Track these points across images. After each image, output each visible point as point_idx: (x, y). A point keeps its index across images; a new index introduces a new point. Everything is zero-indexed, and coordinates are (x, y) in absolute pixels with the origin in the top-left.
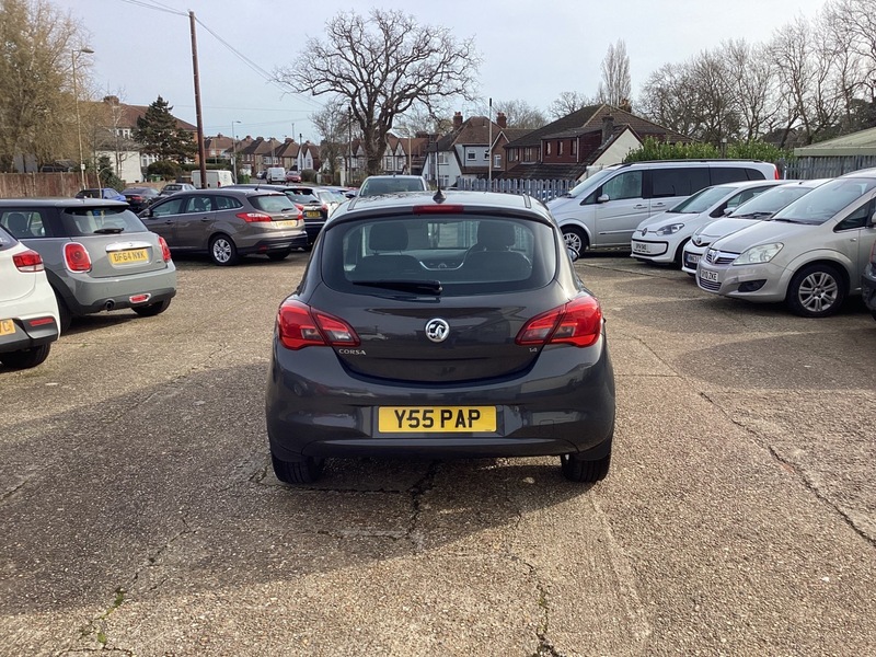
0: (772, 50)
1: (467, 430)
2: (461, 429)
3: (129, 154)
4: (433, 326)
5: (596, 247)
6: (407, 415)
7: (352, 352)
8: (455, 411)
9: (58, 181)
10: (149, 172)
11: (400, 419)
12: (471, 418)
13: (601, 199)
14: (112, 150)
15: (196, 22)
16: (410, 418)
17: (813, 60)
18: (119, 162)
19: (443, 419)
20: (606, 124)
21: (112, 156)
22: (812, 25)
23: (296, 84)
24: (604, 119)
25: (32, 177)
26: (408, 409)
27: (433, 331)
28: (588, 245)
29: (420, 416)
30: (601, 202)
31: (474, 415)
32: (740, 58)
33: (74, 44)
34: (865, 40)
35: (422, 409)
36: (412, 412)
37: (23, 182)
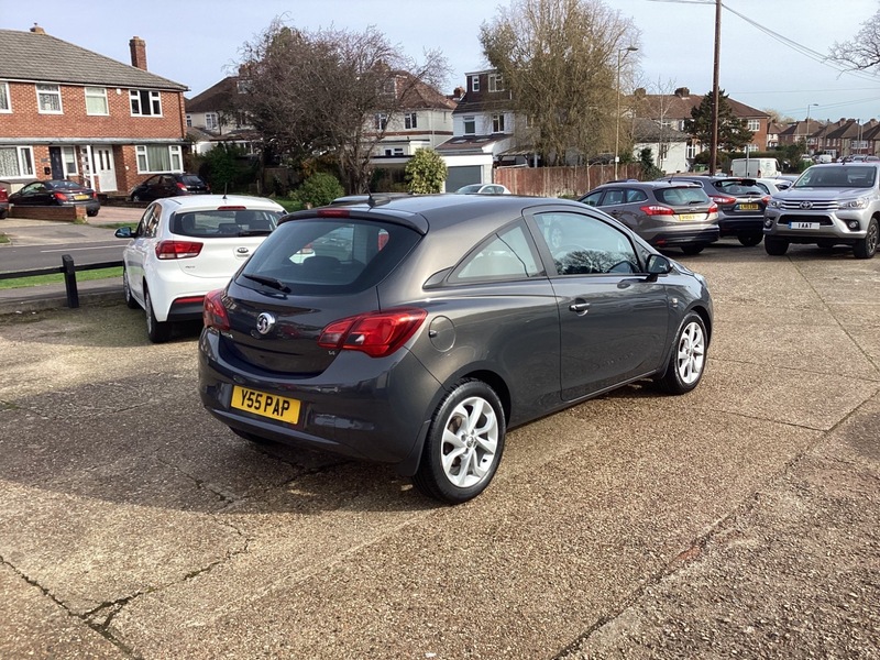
1: (279, 418)
2: (275, 416)
3: (672, 145)
4: (261, 319)
6: (248, 396)
8: (275, 398)
9: (598, 174)
10: (696, 162)
11: (244, 398)
12: (283, 408)
14: (654, 142)
15: (722, 8)
16: (249, 399)
18: (662, 153)
19: (267, 404)
21: (655, 148)
23: (858, 60)
25: (574, 170)
27: (260, 323)
29: (254, 398)
31: (286, 405)
33: (623, 43)
35: (257, 393)
36: (251, 393)
37: (565, 175)
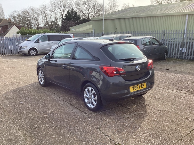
0: (40, 9)
4: (138, 67)
5: (39, 53)
6: (134, 88)
7: (124, 75)
11: (133, 88)
12: (143, 86)
13: (39, 41)
16: (135, 88)
17: (48, 12)
19: (140, 87)
20: (9, 23)
22: (47, 5)
24: (8, 22)
26: (134, 86)
27: (138, 68)
28: (37, 53)
29: (136, 87)
30: (39, 42)
32: (33, 10)
34: (59, 9)
36: (135, 86)
